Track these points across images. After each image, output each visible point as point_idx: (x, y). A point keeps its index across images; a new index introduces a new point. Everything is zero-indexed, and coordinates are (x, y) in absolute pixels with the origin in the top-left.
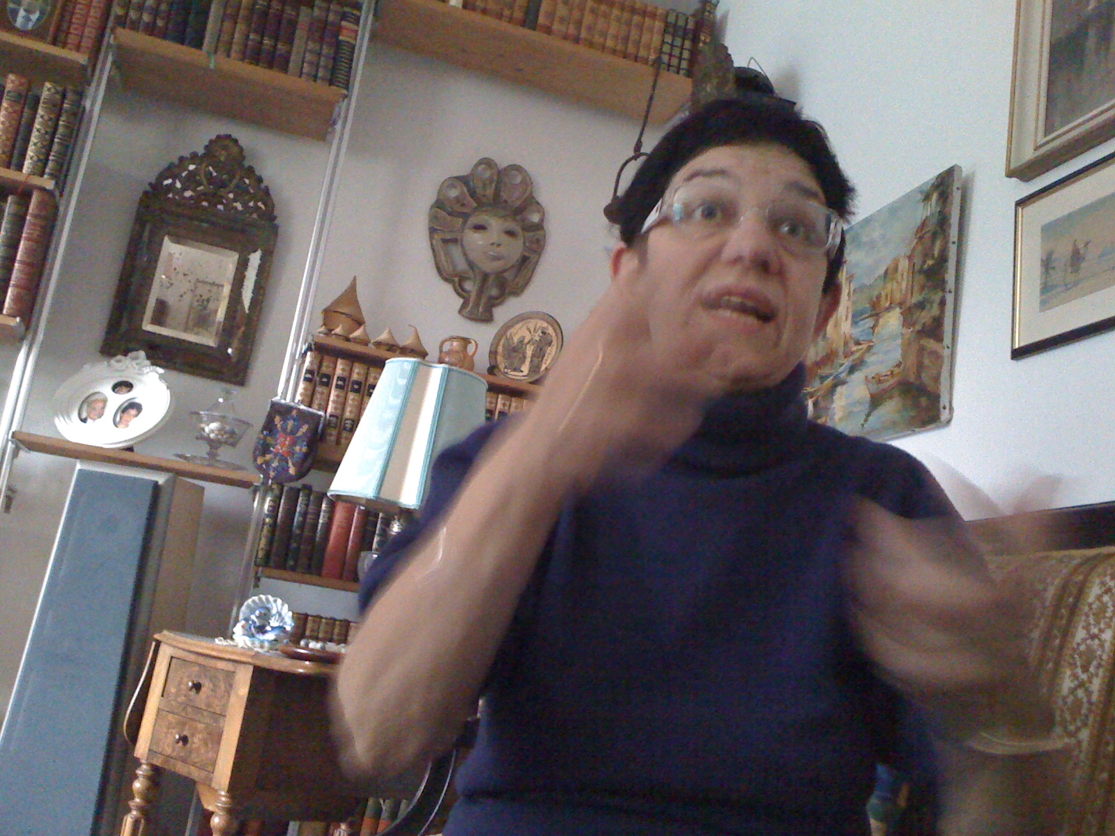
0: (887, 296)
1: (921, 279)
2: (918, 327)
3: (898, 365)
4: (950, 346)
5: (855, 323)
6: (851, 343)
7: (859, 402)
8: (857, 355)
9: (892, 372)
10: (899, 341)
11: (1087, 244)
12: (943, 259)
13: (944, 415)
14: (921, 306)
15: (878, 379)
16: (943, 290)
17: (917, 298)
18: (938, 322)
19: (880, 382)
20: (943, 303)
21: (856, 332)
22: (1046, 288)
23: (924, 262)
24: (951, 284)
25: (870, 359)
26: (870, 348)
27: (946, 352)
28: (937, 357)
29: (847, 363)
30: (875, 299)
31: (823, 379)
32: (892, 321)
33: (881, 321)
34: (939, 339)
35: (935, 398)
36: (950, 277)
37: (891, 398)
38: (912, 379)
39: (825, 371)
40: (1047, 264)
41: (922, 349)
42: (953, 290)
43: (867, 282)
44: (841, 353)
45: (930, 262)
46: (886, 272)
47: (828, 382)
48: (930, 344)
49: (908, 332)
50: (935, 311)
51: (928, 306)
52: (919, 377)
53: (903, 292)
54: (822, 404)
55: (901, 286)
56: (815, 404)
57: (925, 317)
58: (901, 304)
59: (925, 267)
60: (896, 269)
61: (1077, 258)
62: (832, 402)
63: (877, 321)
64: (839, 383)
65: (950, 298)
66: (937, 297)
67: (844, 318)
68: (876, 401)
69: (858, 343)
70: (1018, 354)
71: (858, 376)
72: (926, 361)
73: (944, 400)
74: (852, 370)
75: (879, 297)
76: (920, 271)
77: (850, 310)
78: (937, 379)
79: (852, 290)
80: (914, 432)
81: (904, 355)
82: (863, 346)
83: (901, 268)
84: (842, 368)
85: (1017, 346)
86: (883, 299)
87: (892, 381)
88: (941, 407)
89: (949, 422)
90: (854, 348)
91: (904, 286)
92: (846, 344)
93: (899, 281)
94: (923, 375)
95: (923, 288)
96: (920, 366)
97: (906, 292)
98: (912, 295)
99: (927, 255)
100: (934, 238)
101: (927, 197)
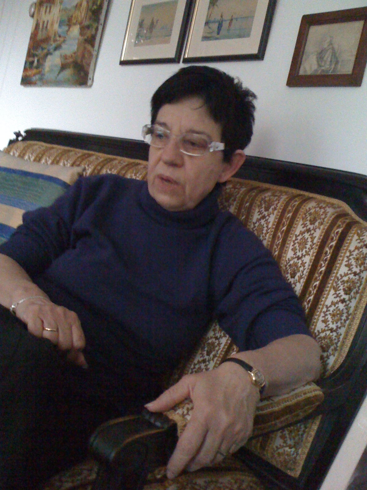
0: (75, 17)
1: (90, 13)
2: (86, 37)
3: (75, 53)
4: (97, 50)
5: (60, 26)
6: (57, 36)
7: (56, 66)
8: (59, 42)
9: (72, 56)
10: (77, 41)
11: (157, 21)
12: (100, 7)
13: (89, 82)
14: (88, 27)
15: (65, 57)
16: (98, 22)
17: (86, 23)
18: (93, 37)
19: (66, 59)
20: (97, 29)
21: (60, 31)
23: (93, 6)
24: (102, 21)
25: (64, 46)
26: (64, 41)
27: (95, 53)
28: (91, 55)
29: (54, 45)
30: (70, 17)
31: (43, 49)
32: (75, 31)
33: (71, 29)
34: (93, 46)
35: (86, 74)
36: (102, 17)
37: (69, 68)
38: (79, 61)
39: (44, 45)
40: (141, 25)
41: (85, 48)
42: (103, 24)
43: (69, 7)
44: (52, 39)
45: (95, 7)
46: (77, 6)
47: (45, 51)
48: (89, 47)
49: (81, 38)
50: (93, 32)
51: (91, 28)
52: (82, 61)
53: (82, 17)
54: (41, 61)
55: (81, 14)
56: (38, 61)
57: (89, 33)
58: (80, 24)
59: (93, 9)
60: (81, 5)
61: (152, 26)
62: (45, 61)
63: (69, 28)
64: (49, 53)
65: (100, 28)
66: (95, 25)
67: (56, 22)
68: (63, 67)
69: (60, 36)
70: (123, 63)
71: (58, 53)
72: (86, 55)
73: (90, 76)
74: (56, 49)
75: (72, 16)
76: (91, 10)
77: (59, 18)
78: (89, 65)
79: (61, 9)
80: (76, 87)
81: (78, 49)
82: (62, 39)
83: (83, 6)
84: (51, 47)
85: (122, 60)
86: (73, 18)
87: (71, 60)
88: (89, 78)
89: (91, 86)
90: (58, 38)
91: (83, 15)
92: (55, 35)
93: (82, 11)
94: (84, 61)
95: (90, 19)
96: (83, 56)
97: (83, 18)
98: (86, 20)
99: (94, 2)
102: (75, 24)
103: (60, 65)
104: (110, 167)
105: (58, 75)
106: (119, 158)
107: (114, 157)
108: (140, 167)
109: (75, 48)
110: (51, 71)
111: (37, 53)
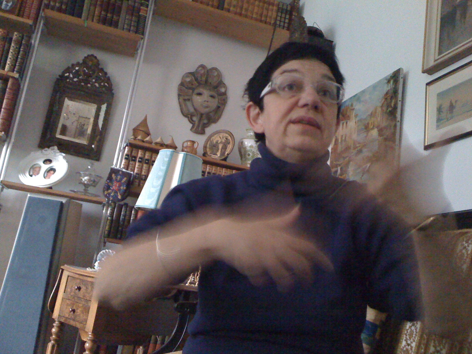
0: (371, 123)
1: (386, 115)
2: (385, 137)
3: (377, 152)
4: (398, 144)
5: (358, 134)
6: (357, 143)
8: (359, 148)
9: (374, 156)
10: (377, 142)
11: (456, 101)
12: (395, 108)
14: (386, 127)
15: (368, 158)
16: (395, 120)
17: (384, 124)
18: (393, 135)
20: (395, 126)
21: (359, 138)
22: (439, 120)
23: (387, 109)
24: (398, 118)
25: (364, 150)
26: (364, 146)
27: (397, 147)
28: (393, 149)
29: (355, 152)
30: (366, 125)
31: (344, 158)
32: (374, 133)
33: (370, 134)
34: (394, 141)
36: (398, 115)
39: (345, 155)
40: (439, 110)
41: (386, 146)
42: (399, 120)
43: (364, 117)
44: (352, 147)
45: (390, 109)
46: (371, 114)
47: (347, 159)
48: (390, 144)
49: (381, 139)
50: (392, 130)
51: (389, 128)
54: (344, 169)
56: (341, 169)
57: (388, 133)
58: (377, 127)
60: (376, 112)
61: (452, 107)
62: (348, 168)
63: (368, 134)
64: (350, 160)
65: (398, 124)
66: (393, 124)
67: (354, 133)
69: (359, 143)
70: (427, 148)
71: (359, 157)
72: (389, 151)
74: (357, 154)
75: (368, 124)
76: (386, 112)
77: (356, 128)
79: (357, 121)
81: (379, 148)
82: (362, 145)
83: (378, 111)
84: (352, 154)
85: (426, 144)
86: (370, 125)
90: (358, 145)
91: (379, 119)
92: (354, 144)
93: (377, 117)
94: (387, 156)
95: (387, 120)
96: (386, 153)
97: (380, 121)
98: (382, 123)
99: (388, 106)
100: (392, 98)
101: (389, 81)
102: (373, 129)
109: (376, 148)
110: (355, 173)
111: (339, 163)
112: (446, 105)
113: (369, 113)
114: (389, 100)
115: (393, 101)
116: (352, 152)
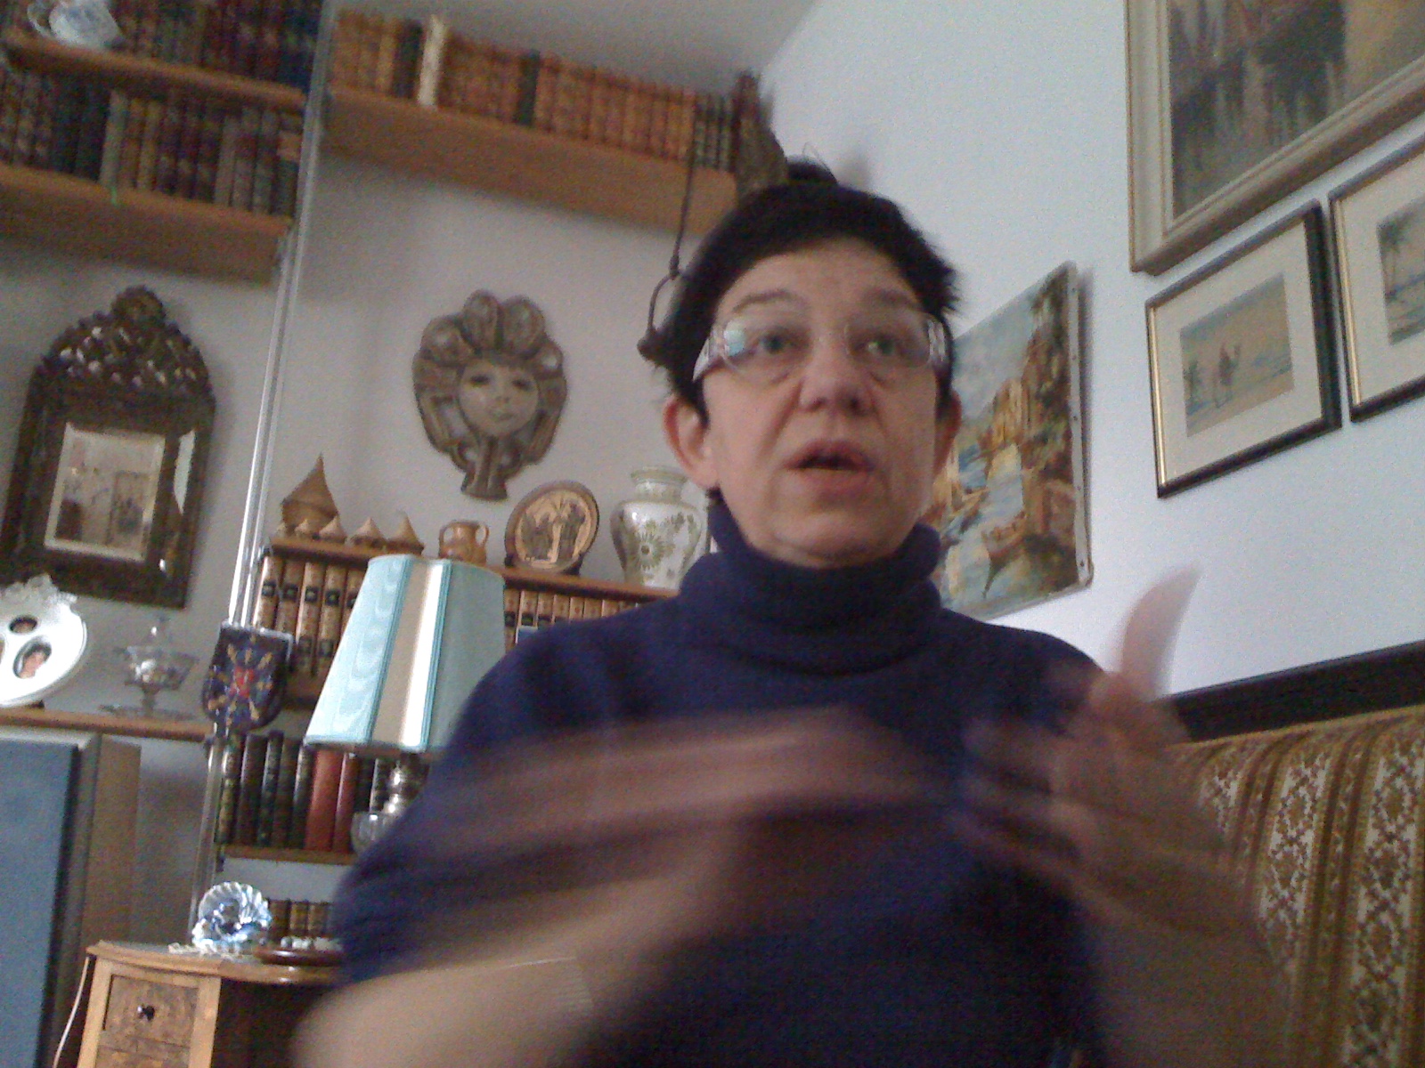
0: (999, 430)
1: (1037, 407)
2: (1041, 466)
3: (1022, 515)
4: (1082, 485)
5: (963, 466)
6: (961, 492)
7: (977, 566)
8: (969, 507)
9: (1015, 526)
10: (1019, 486)
11: (1237, 349)
12: (1063, 380)
13: (1083, 574)
14: (1043, 440)
15: (998, 536)
16: (1067, 418)
17: (1034, 431)
18: (1064, 461)
19: (1000, 538)
20: (1068, 436)
21: (966, 478)
22: (1193, 407)
23: (1040, 386)
24: (1075, 410)
25: (986, 511)
26: (983, 498)
27: (1078, 495)
28: (1067, 502)
29: (957, 518)
30: (985, 435)
32: (1009, 462)
33: (995, 462)
34: (1068, 479)
35: (1069, 555)
36: (1074, 401)
37: (1016, 557)
38: (1039, 531)
40: (1192, 377)
41: (1048, 494)
42: (1079, 417)
43: (975, 414)
44: (949, 504)
45: (1048, 385)
46: (995, 403)
48: (1058, 486)
49: (1029, 474)
50: (1060, 444)
51: (1051, 440)
52: (1047, 528)
53: (1019, 422)
55: (1015, 416)
57: (1048, 454)
58: (1017, 440)
59: (1043, 389)
60: (1007, 395)
61: (1226, 368)
63: (989, 465)
64: (949, 543)
65: (1076, 427)
66: (1060, 428)
68: (998, 563)
69: (969, 491)
70: (1166, 492)
71: (973, 533)
72: (1055, 509)
73: (1081, 556)
75: (990, 432)
76: (1037, 396)
78: (1069, 531)
80: (1047, 599)
81: (1027, 503)
82: (976, 495)
83: (1012, 394)
84: (952, 524)
85: (1164, 482)
86: (995, 434)
87: (1013, 538)
88: (1078, 564)
89: (1089, 582)
90: (965, 498)
91: (1019, 416)
92: (954, 494)
93: (1013, 410)
94: (1053, 525)
95: (1042, 417)
96: (1047, 516)
97: (1022, 423)
98: (1030, 427)
99: (1043, 376)
100: (1050, 353)
101: (1037, 305)
102: (1004, 445)
103: (988, 561)
104: (1217, 769)
105: (987, 588)
106: (1236, 739)
107: (1221, 741)
108: (1313, 740)
109: (1017, 504)
110: (966, 583)
112: (1209, 363)
113: (990, 399)
114: (1042, 358)
115: (1056, 361)
116: (951, 521)
